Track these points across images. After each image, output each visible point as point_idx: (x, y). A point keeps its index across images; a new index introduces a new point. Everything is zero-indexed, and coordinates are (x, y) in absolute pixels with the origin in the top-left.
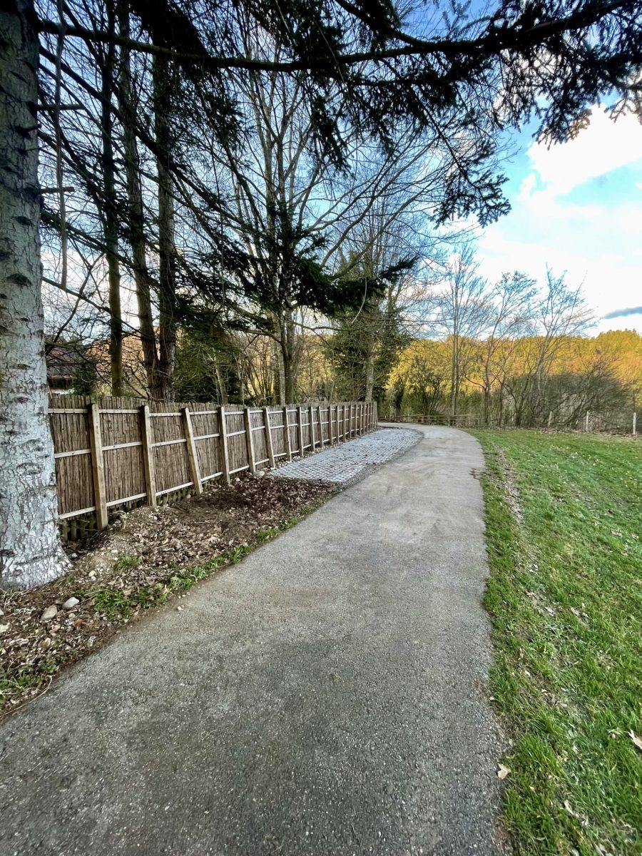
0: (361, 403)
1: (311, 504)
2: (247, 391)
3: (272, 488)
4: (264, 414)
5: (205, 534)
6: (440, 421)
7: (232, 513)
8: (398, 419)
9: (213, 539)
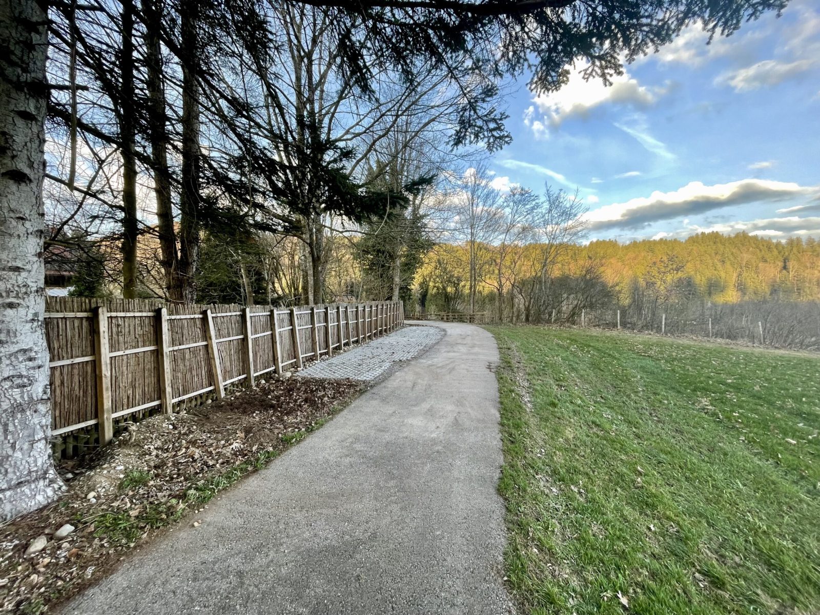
0: (388, 302)
1: (339, 404)
2: (274, 290)
3: (299, 389)
4: (291, 314)
5: (227, 441)
6: (461, 319)
7: (257, 417)
8: (423, 317)
9: (236, 445)
